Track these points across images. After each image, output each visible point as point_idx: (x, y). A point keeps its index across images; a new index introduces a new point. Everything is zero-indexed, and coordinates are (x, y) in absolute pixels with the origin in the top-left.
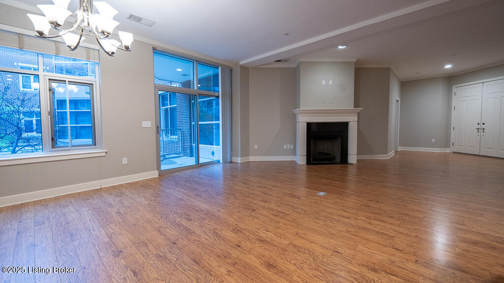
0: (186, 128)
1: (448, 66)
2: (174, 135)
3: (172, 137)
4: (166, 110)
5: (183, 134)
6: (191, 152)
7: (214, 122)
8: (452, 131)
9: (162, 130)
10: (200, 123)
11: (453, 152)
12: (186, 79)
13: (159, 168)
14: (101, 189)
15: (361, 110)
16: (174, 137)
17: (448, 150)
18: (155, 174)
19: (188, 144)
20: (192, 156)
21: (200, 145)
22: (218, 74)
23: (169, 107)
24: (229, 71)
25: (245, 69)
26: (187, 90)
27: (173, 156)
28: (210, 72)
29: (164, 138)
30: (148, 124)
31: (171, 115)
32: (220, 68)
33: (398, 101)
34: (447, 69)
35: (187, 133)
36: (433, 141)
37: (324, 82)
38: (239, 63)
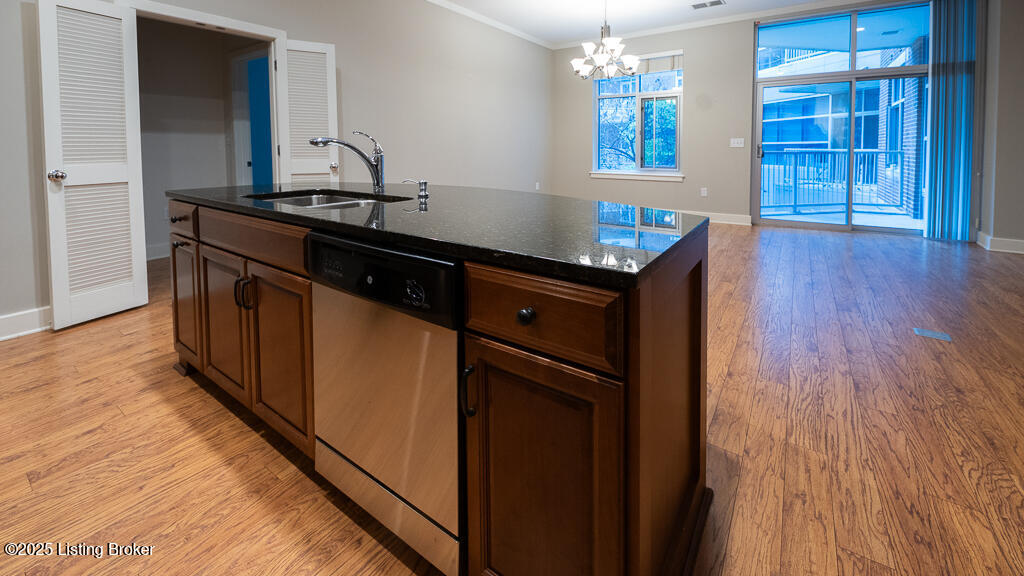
30: (739, 142)
32: (931, 4)
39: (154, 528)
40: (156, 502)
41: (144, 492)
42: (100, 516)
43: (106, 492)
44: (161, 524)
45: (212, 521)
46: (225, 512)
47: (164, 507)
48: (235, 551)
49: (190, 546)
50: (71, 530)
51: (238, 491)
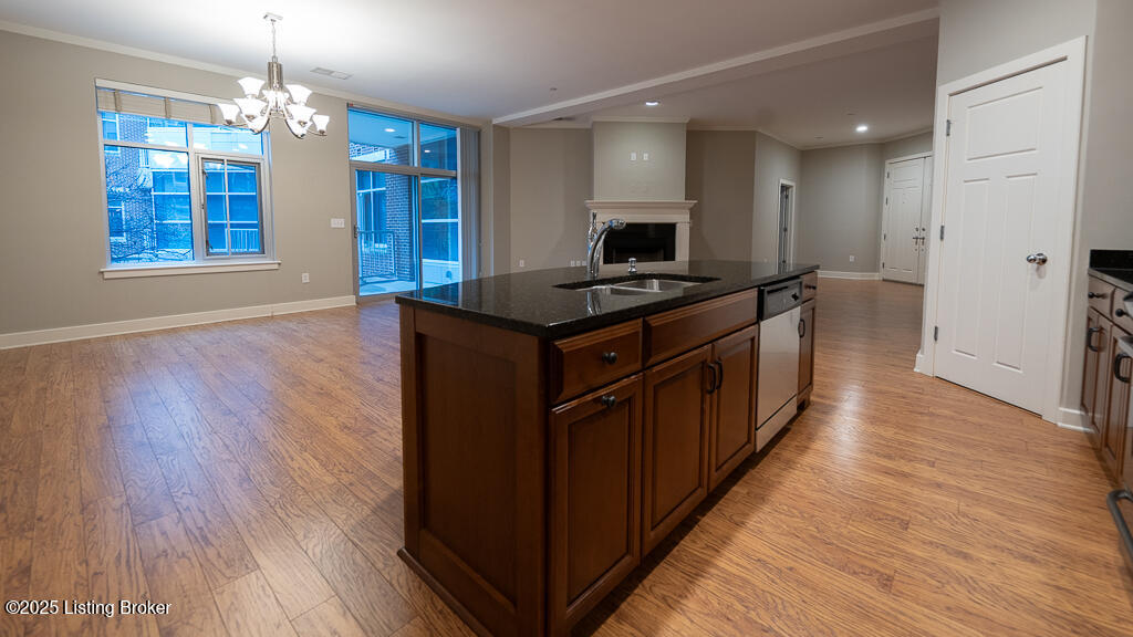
0: (403, 231)
1: (862, 129)
2: (381, 242)
3: (377, 245)
4: (367, 196)
5: (397, 241)
6: (412, 273)
7: (449, 221)
8: (883, 244)
9: (361, 233)
10: (423, 221)
11: (884, 280)
12: (402, 143)
13: (356, 292)
14: (272, 317)
15: (695, 204)
16: (382, 246)
17: (877, 277)
18: (350, 301)
19: (405, 261)
20: (412, 280)
21: (424, 260)
22: (455, 139)
23: (372, 190)
24: (474, 133)
25: (503, 132)
26: (404, 168)
27: (378, 279)
28: (442, 134)
29: (364, 248)
30: (339, 223)
31: (375, 205)
32: (458, 129)
33: (784, 188)
34: (861, 134)
35: (404, 239)
36: (852, 259)
37: (634, 157)
38: (491, 122)
39: (816, 538)
40: (797, 550)
41: (793, 564)
42: (827, 579)
43: (807, 593)
44: (812, 536)
45: (795, 511)
46: (785, 508)
47: (799, 542)
48: (807, 493)
49: (816, 513)
50: (850, 591)
51: (767, 508)
